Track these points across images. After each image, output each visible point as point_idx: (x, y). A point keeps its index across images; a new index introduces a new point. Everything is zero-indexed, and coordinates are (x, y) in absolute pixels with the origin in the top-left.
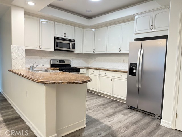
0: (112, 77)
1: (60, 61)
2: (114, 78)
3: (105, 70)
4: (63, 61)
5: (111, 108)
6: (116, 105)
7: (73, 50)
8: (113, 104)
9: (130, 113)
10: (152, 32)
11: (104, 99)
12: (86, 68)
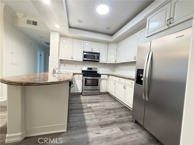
0: (124, 84)
1: (88, 69)
2: (126, 85)
3: (119, 77)
4: (91, 69)
5: (115, 115)
6: (123, 113)
7: (98, 60)
8: (121, 111)
9: (132, 129)
10: (169, 28)
11: (116, 104)
12: (107, 75)
